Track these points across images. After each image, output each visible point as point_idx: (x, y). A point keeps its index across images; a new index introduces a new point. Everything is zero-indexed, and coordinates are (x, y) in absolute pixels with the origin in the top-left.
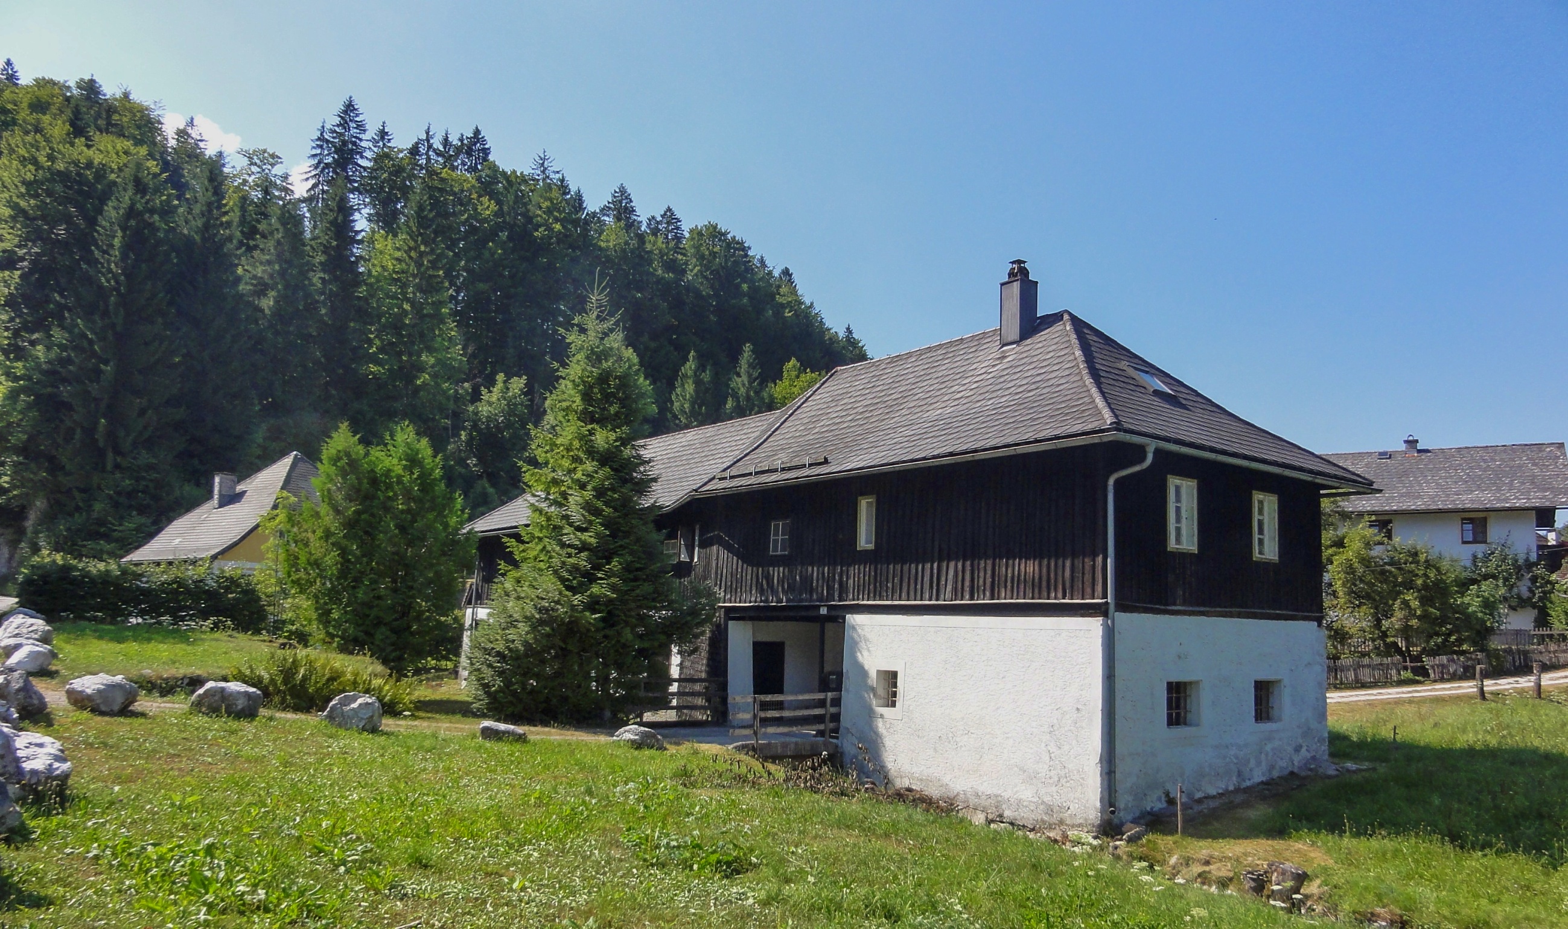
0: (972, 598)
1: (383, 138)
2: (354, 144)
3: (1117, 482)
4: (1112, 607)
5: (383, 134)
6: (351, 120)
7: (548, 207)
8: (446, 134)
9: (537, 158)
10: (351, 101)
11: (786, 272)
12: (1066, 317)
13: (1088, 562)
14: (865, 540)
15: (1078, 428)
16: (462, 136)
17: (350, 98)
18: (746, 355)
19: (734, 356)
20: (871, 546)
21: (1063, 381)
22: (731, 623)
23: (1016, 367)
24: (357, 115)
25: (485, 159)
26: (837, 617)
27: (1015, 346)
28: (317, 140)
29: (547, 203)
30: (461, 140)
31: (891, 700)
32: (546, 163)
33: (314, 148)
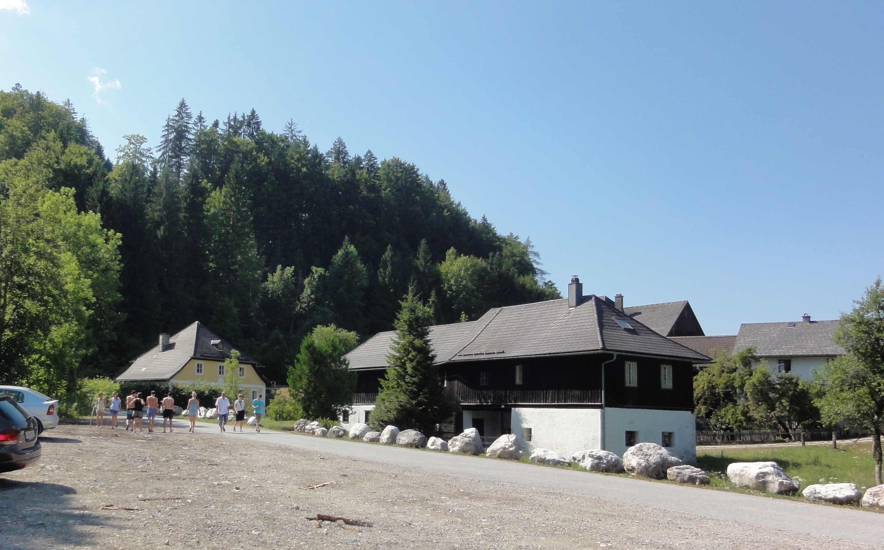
0: (558, 402)
1: (200, 121)
2: (186, 126)
3: (604, 365)
4: (604, 406)
5: (200, 118)
6: (183, 112)
7: (298, 158)
8: (235, 115)
9: (287, 124)
10: (183, 101)
11: (442, 183)
12: (593, 298)
13: (596, 391)
14: (518, 381)
15: (591, 348)
16: (244, 114)
17: (183, 99)
18: (422, 246)
19: (415, 247)
20: (521, 383)
21: (589, 327)
22: (464, 411)
23: (574, 318)
24: (187, 109)
25: (258, 128)
26: (508, 410)
27: (574, 308)
28: (165, 126)
29: (298, 156)
30: (244, 117)
31: (530, 438)
32: (293, 127)
33: (163, 131)
